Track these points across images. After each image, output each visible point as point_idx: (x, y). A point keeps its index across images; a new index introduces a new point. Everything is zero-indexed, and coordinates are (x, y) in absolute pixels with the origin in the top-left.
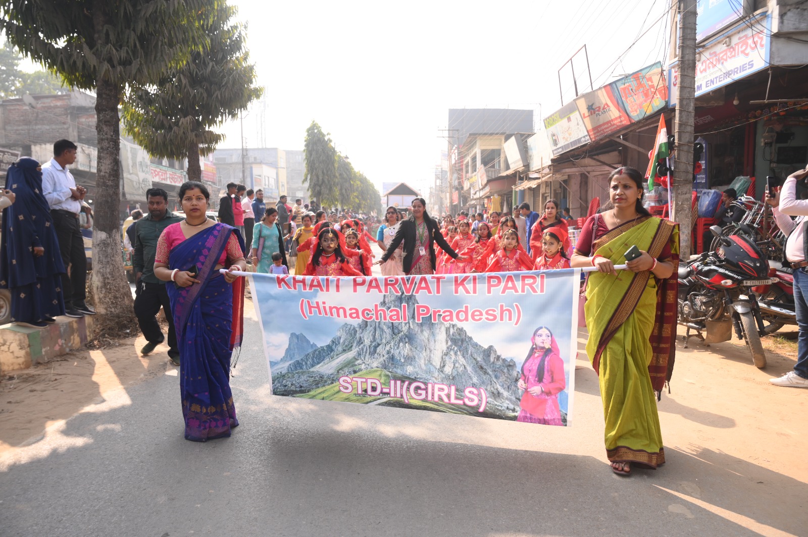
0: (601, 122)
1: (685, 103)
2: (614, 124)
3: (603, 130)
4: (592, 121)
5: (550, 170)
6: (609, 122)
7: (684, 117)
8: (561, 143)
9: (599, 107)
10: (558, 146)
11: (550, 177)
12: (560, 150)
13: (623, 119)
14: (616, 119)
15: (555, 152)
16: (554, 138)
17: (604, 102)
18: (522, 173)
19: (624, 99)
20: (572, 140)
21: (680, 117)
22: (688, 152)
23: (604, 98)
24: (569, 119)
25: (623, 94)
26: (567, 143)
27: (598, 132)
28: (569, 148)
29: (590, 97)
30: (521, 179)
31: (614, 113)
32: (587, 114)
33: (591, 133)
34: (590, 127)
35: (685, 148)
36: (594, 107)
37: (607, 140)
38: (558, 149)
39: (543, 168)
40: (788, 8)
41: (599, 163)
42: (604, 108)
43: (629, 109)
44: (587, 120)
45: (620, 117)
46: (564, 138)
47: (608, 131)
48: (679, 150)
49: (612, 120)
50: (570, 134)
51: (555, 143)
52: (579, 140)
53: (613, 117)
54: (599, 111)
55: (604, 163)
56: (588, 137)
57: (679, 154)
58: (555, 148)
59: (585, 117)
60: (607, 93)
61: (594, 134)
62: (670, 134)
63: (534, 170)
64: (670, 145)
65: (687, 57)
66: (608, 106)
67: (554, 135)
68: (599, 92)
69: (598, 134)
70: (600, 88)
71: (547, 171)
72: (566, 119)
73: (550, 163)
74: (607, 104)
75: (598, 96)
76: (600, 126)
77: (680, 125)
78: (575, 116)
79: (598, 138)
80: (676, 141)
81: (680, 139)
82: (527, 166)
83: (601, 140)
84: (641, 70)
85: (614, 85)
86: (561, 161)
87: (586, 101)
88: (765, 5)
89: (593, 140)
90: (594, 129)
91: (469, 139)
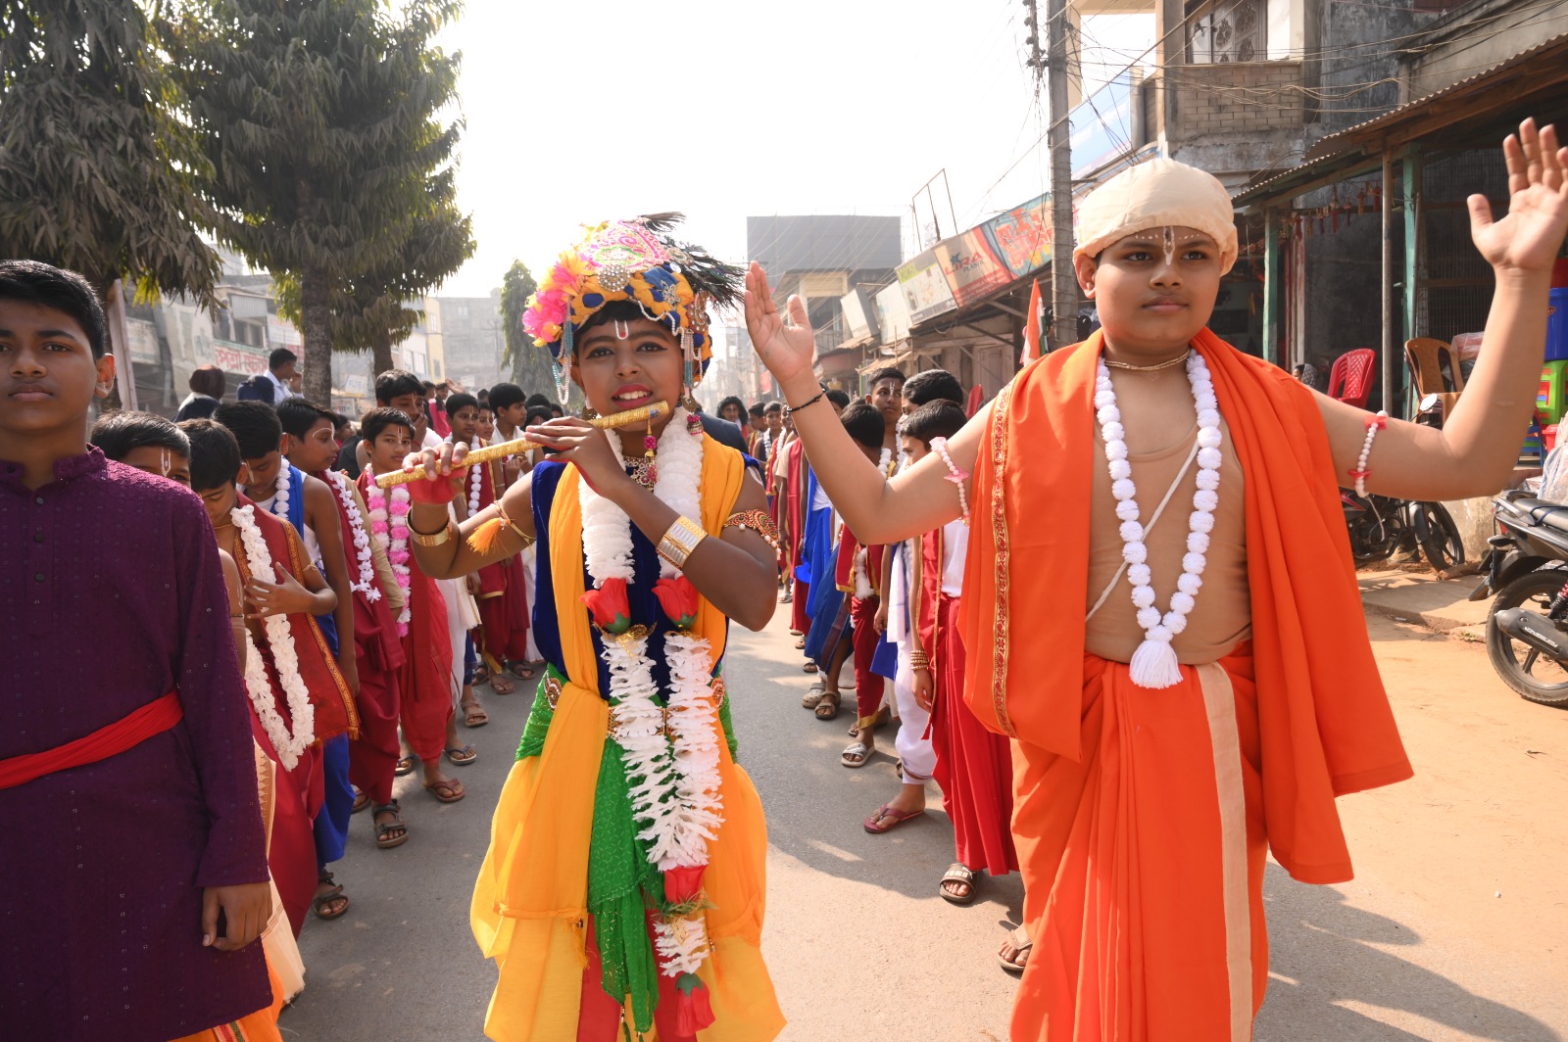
0: (971, 280)
1: (1062, 265)
2: (988, 284)
3: (974, 291)
4: (958, 278)
5: (909, 345)
6: (980, 280)
7: (1063, 284)
8: (922, 306)
9: (968, 259)
10: (918, 310)
11: (909, 356)
12: (921, 316)
13: (998, 275)
14: (990, 275)
15: (915, 318)
16: (911, 297)
17: (973, 251)
18: (871, 347)
19: (1001, 246)
20: (935, 303)
21: (1058, 284)
22: (1070, 329)
23: (973, 246)
24: (929, 273)
25: (1000, 240)
26: (928, 306)
27: (968, 293)
28: (931, 314)
29: (954, 244)
30: (871, 357)
31: (987, 267)
32: (950, 269)
33: (957, 296)
34: (955, 287)
35: (1066, 324)
36: (960, 258)
37: (981, 304)
38: (918, 314)
39: (899, 342)
40: (1179, 144)
41: (980, 334)
42: (974, 260)
43: (1009, 261)
44: (951, 278)
45: (995, 273)
46: (924, 299)
47: (981, 292)
48: (1059, 327)
49: (985, 277)
50: (931, 294)
51: (913, 305)
52: (943, 304)
53: (986, 273)
54: (967, 263)
55: (986, 333)
56: (953, 302)
57: (1058, 332)
58: (914, 312)
59: (948, 273)
60: (977, 237)
61: (962, 296)
62: (1048, 307)
63: (889, 341)
64: (1048, 319)
65: (1061, 207)
66: (980, 256)
67: (910, 294)
68: (966, 237)
69: (968, 297)
70: (967, 232)
71: (905, 346)
72: (924, 273)
73: (908, 335)
74: (977, 254)
75: (965, 243)
76: (970, 285)
77: (1058, 294)
78: (935, 269)
79: (967, 303)
80: (1055, 315)
81: (1058, 313)
82: (878, 336)
83: (973, 305)
84: (1023, 205)
85: (986, 227)
86: (924, 332)
87: (948, 251)
88: (1155, 139)
89: (961, 305)
90: (961, 290)
91: (787, 280)
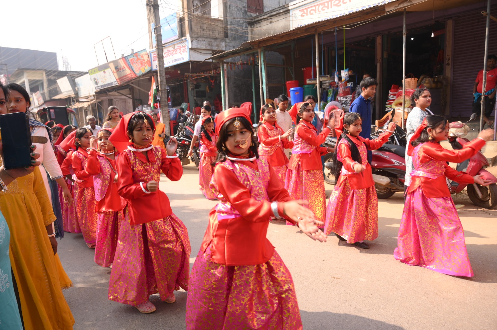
0: (122, 76)
1: (161, 72)
2: (128, 77)
3: (124, 79)
4: (118, 75)
5: (94, 97)
6: (126, 76)
7: (162, 78)
8: (100, 84)
9: (121, 68)
10: (98, 85)
11: (95, 101)
12: (100, 87)
13: (132, 74)
14: (129, 74)
15: (97, 88)
16: (95, 80)
17: (123, 66)
18: (75, 98)
19: (132, 65)
20: (107, 83)
21: (160, 78)
22: (165, 93)
23: (122, 64)
24: (104, 72)
25: (131, 63)
26: (104, 84)
27: (122, 80)
28: (105, 86)
29: (115, 62)
30: (74, 102)
31: (128, 71)
32: (115, 71)
33: (118, 81)
34: (117, 78)
35: (164, 91)
36: (118, 68)
37: (126, 84)
38: (99, 86)
39: (90, 96)
40: (193, 39)
41: (120, 94)
42: (123, 69)
43: (135, 70)
44: (115, 74)
45: (131, 73)
46: (102, 81)
47: (126, 80)
48: (161, 92)
49: (127, 75)
50: (106, 80)
51: (96, 83)
52: (111, 83)
53: (128, 74)
54: (120, 70)
55: (123, 94)
56: (117, 82)
57: (161, 94)
58: (97, 86)
59: (114, 73)
60: (123, 61)
61: (120, 81)
62: (157, 86)
64: (157, 90)
65: (160, 54)
66: (125, 68)
67: (95, 79)
68: (120, 60)
69: (122, 81)
70: (120, 59)
71: (93, 98)
72: (102, 72)
73: (94, 94)
74: (124, 67)
75: (119, 63)
76: (122, 77)
77: (161, 82)
78: (108, 71)
79: (122, 83)
80: (160, 88)
81: (161, 88)
82: (77, 94)
83: (123, 84)
84: (138, 52)
85: (126, 58)
86: (101, 93)
87: (114, 65)
88: (185, 36)
89: (120, 84)
90: (120, 79)
91: (18, 72)
